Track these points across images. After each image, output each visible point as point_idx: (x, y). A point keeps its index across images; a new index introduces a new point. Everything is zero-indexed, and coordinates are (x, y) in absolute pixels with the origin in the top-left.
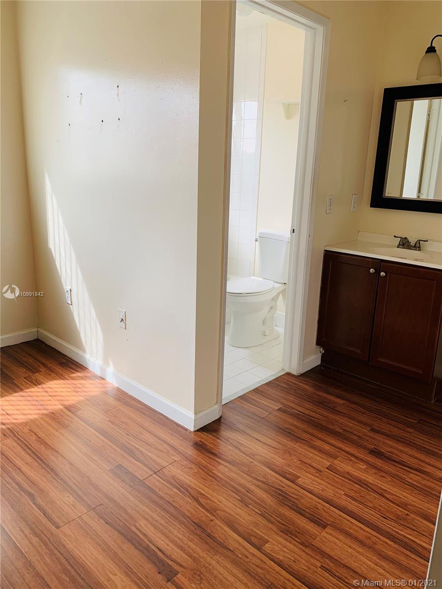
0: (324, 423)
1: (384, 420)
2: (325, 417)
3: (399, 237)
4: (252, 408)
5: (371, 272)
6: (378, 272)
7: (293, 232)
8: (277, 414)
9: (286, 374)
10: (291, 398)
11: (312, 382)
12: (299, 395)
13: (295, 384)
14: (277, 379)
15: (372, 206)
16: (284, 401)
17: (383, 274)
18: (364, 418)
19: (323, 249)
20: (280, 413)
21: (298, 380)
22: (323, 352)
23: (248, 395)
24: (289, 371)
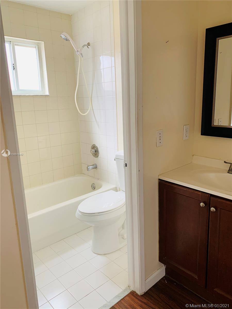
3: (229, 163)
5: (201, 206)
6: (208, 206)
7: (126, 166)
15: (202, 134)
17: (212, 209)
19: (158, 178)
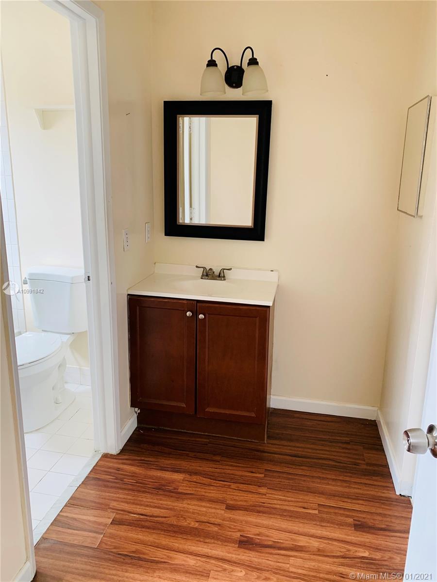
0: (173, 521)
1: (233, 486)
2: (171, 509)
3: (202, 267)
4: (77, 535)
5: (188, 315)
6: (195, 314)
7: (89, 280)
8: (112, 530)
9: (102, 456)
10: (121, 495)
11: (137, 458)
12: (130, 487)
13: (118, 469)
14: (94, 470)
15: (166, 234)
16: (114, 504)
17: (201, 316)
18: (213, 493)
19: (127, 294)
20: (117, 527)
21: (120, 461)
22: (139, 412)
23: (65, 514)
24: (106, 452)
